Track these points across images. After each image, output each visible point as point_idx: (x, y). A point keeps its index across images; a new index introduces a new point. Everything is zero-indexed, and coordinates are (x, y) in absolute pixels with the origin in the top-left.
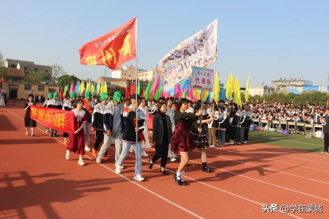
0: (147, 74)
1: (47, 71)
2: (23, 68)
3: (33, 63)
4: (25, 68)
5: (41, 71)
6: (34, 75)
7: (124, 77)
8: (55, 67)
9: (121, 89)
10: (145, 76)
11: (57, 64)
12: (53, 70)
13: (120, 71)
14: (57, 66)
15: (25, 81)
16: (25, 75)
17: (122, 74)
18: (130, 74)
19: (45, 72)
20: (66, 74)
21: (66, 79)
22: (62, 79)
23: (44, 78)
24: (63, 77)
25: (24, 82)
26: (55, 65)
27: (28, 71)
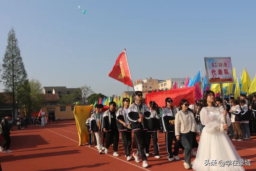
0: (166, 83)
1: (78, 93)
2: (58, 92)
3: (65, 87)
4: (59, 93)
5: (73, 93)
6: (67, 98)
7: (145, 89)
8: (84, 88)
9: (144, 100)
10: (165, 85)
11: (85, 85)
12: (83, 91)
13: (141, 84)
14: (85, 87)
15: (60, 103)
16: (60, 99)
17: (143, 87)
18: (150, 86)
19: (76, 93)
20: (94, 93)
21: (94, 97)
22: (91, 98)
23: (75, 99)
24: (92, 96)
25: (59, 105)
26: (84, 86)
27: (62, 94)
